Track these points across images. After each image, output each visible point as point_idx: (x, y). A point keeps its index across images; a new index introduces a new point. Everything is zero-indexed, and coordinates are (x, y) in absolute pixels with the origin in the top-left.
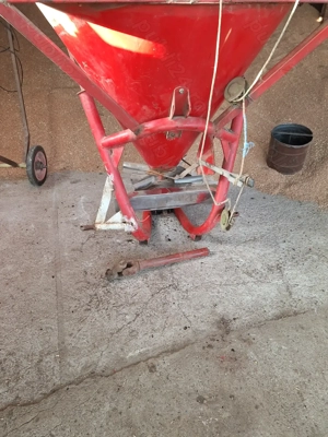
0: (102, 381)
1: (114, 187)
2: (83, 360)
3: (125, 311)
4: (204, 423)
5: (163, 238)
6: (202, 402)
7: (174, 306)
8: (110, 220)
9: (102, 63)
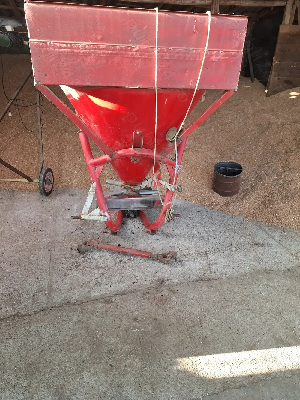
0: (73, 307)
1: (95, 191)
2: (63, 296)
3: (95, 271)
4: (135, 331)
5: (129, 232)
6: (136, 321)
7: (128, 271)
8: (91, 213)
9: (92, 115)
